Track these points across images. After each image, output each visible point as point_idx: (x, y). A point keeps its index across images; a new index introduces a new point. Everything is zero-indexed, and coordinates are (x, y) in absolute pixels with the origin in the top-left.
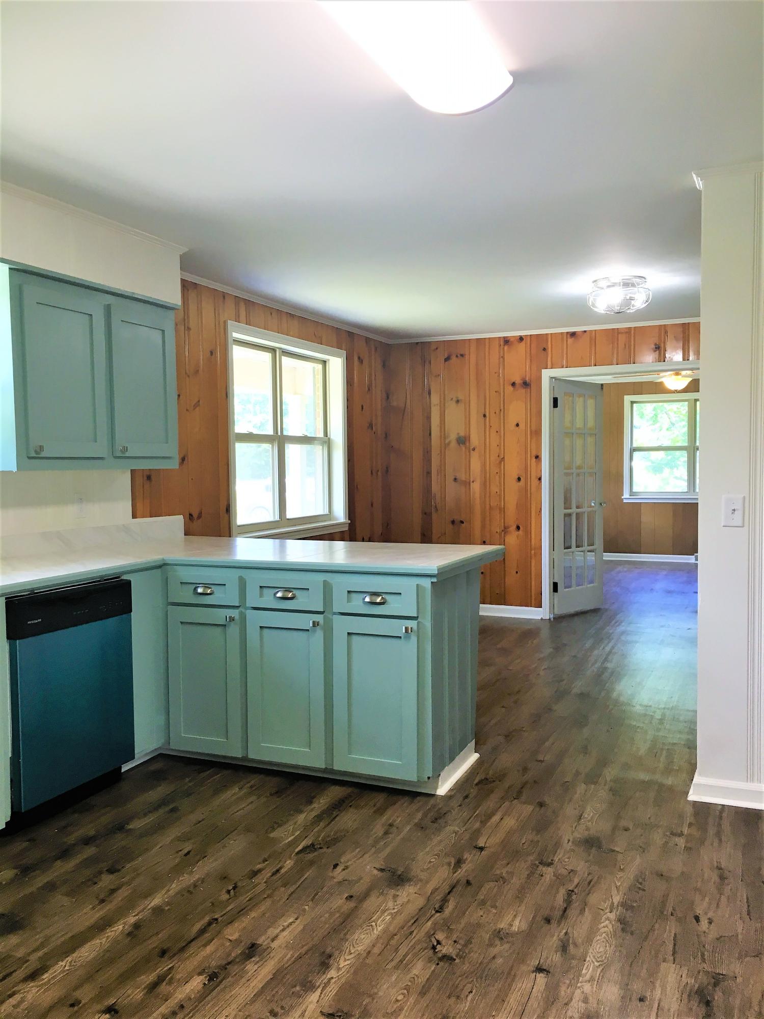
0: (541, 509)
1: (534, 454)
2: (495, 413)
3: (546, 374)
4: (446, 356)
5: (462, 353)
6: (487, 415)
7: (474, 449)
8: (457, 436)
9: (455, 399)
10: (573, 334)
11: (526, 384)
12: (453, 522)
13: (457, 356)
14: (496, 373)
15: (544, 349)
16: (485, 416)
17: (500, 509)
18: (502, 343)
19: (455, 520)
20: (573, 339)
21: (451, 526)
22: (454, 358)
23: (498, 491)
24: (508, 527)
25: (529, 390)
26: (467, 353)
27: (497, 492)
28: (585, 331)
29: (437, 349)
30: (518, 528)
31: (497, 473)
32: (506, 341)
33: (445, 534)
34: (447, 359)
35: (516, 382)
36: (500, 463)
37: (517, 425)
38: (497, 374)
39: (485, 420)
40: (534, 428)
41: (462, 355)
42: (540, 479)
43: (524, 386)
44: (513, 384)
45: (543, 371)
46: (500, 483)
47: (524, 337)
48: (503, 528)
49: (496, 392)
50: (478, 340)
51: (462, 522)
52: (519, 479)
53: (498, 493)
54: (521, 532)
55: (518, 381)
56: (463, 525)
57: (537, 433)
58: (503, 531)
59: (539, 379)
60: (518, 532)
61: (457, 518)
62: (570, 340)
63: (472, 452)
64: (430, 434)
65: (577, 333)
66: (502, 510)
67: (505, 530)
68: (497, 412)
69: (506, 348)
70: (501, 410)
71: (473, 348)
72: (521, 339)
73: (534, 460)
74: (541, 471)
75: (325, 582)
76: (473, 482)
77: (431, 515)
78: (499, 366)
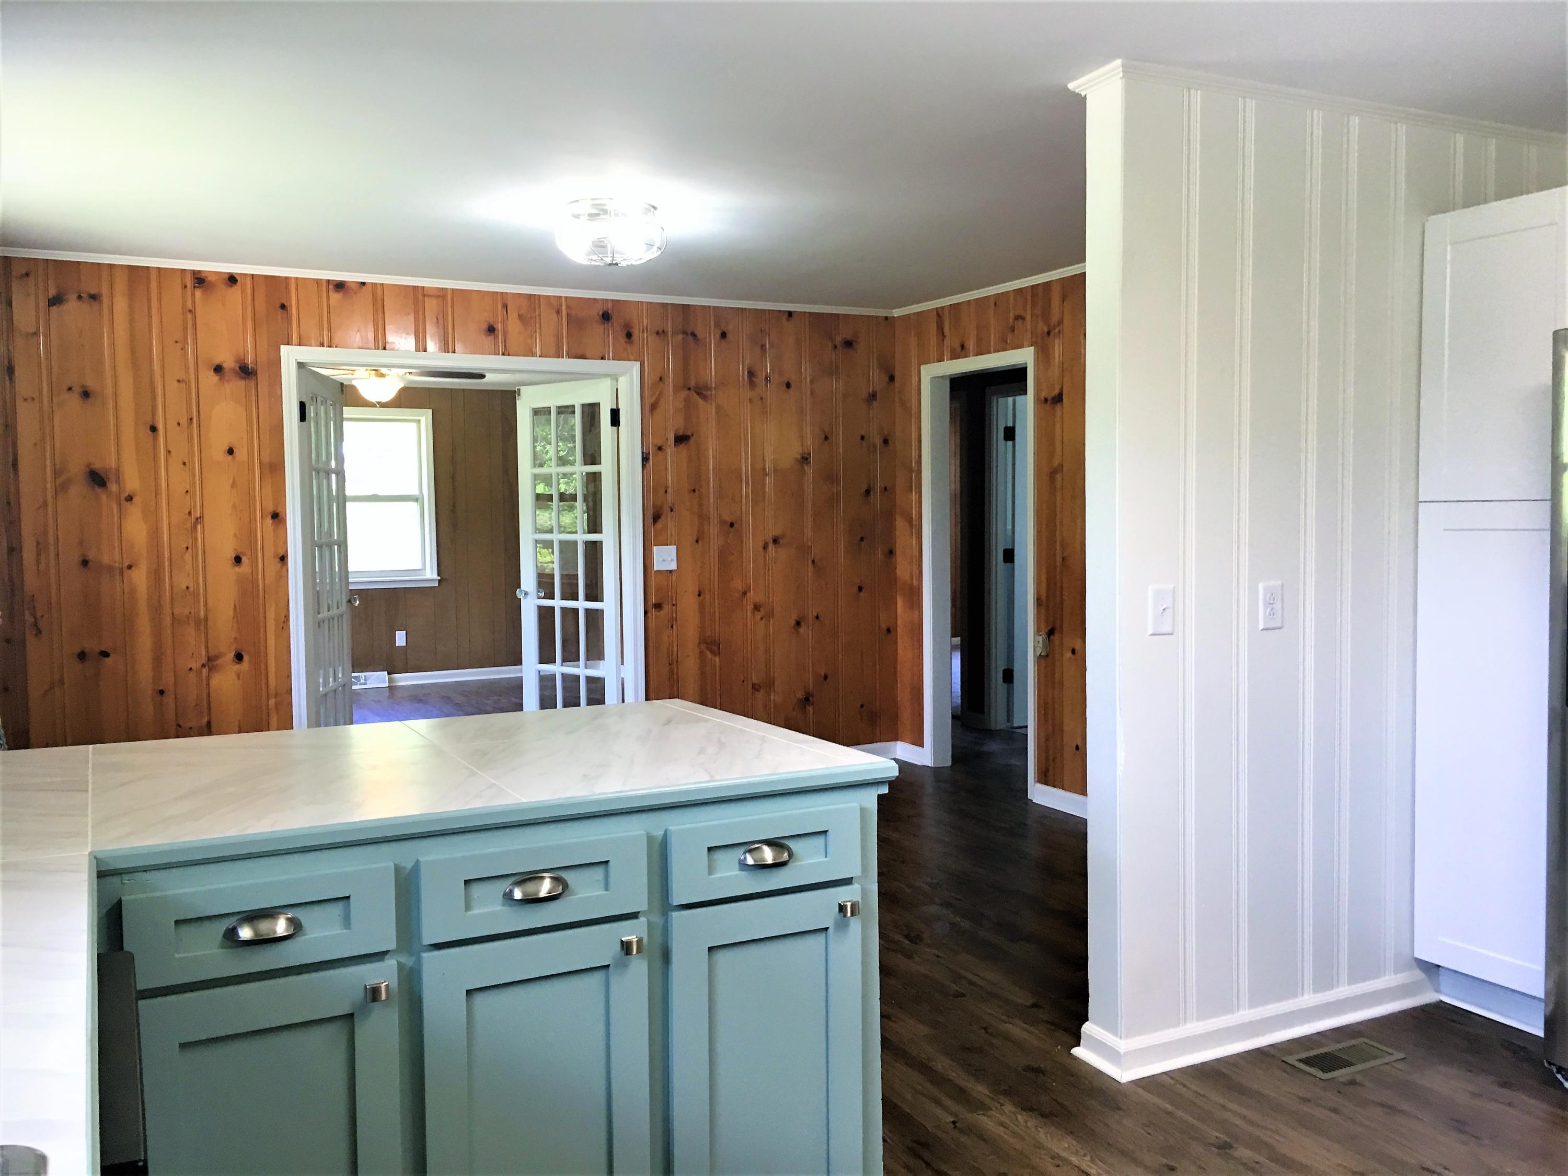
0: (287, 617)
1: (270, 508)
2: (179, 424)
3: (290, 355)
4: (52, 292)
5: (93, 292)
6: (160, 427)
7: (130, 498)
8: (88, 470)
9: (77, 389)
10: (340, 286)
11: (246, 371)
12: (82, 656)
13: (80, 297)
14: (176, 342)
15: (283, 307)
16: (154, 429)
17: (198, 623)
18: (189, 282)
19: (86, 650)
20: (341, 294)
21: (76, 663)
22: (72, 305)
23: (191, 586)
24: (217, 657)
25: (253, 383)
26: (105, 291)
27: (188, 588)
28: (363, 284)
29: (27, 275)
30: (239, 657)
31: (187, 548)
32: (199, 279)
33: (61, 681)
34: (56, 301)
35: (225, 365)
36: (194, 528)
37: (231, 451)
38: (179, 346)
39: (155, 439)
40: (266, 460)
41: (94, 297)
42: (283, 559)
43: (243, 375)
44: (218, 369)
45: (284, 349)
46: (195, 569)
47: (237, 277)
48: (204, 660)
49: (179, 381)
50: (133, 270)
51: (105, 654)
52: (238, 560)
53: (191, 589)
54: (245, 665)
55: (229, 363)
56: (107, 659)
57: (275, 468)
58: (203, 666)
59: (276, 363)
60: (238, 666)
61: (92, 646)
62: (335, 297)
63: (124, 503)
64: (15, 465)
65: (347, 284)
66: (203, 624)
67: (211, 662)
68: (184, 421)
69: (198, 293)
70: (191, 419)
71: (121, 285)
72: (232, 279)
73: (269, 521)
74: (286, 542)
75: (650, 839)
76: (130, 567)
77: (23, 643)
78: (185, 329)
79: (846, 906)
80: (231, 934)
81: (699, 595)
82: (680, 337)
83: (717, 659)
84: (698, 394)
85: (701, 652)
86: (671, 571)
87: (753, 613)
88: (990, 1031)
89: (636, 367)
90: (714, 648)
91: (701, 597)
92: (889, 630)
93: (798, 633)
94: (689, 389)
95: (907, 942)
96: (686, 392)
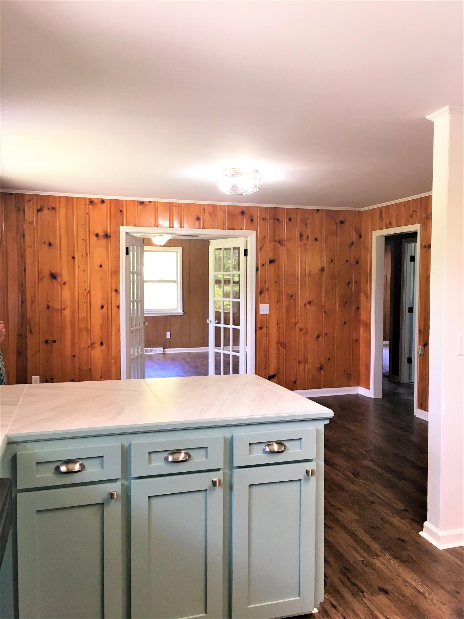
0: (119, 329)
1: (114, 288)
2: (83, 256)
3: (123, 230)
4: (39, 207)
5: (53, 207)
6: (76, 257)
7: (64, 284)
8: (50, 273)
9: (47, 243)
10: (142, 203)
11: (107, 236)
12: (46, 342)
13: (49, 209)
14: (82, 225)
15: (121, 211)
16: (74, 258)
17: (87, 331)
18: (87, 202)
19: (48, 340)
20: (142, 206)
21: (44, 344)
22: (46, 211)
23: (85, 317)
24: (94, 343)
25: (109, 240)
26: (57, 206)
27: (84, 317)
28: (150, 202)
29: (30, 200)
30: (102, 344)
31: (84, 302)
32: (91, 202)
33: (39, 352)
34: (40, 210)
35: (99, 234)
36: (87, 294)
37: (101, 266)
38: (83, 226)
39: (74, 261)
40: (113, 269)
41: (53, 209)
42: (119, 307)
43: (106, 237)
44: (97, 235)
45: (121, 227)
46: (87, 310)
47: (105, 201)
48: (89, 345)
49: (83, 240)
50: (67, 198)
51: (54, 341)
52: (102, 307)
53: (85, 318)
54: (104, 347)
55: (101, 233)
56: (55, 343)
57: (116, 272)
58: (89, 347)
59: (117, 233)
60: (101, 347)
61: (50, 338)
62: (140, 207)
63: (62, 285)
64: (25, 270)
65: (145, 202)
66: (89, 331)
67: (92, 345)
68: (84, 255)
69: (91, 207)
70: (87, 254)
71: (63, 204)
72: (103, 201)
73: (114, 292)
74: (120, 301)
75: (225, 439)
76: (64, 309)
77: (26, 336)
78: (85, 221)
79: (309, 471)
80: (57, 468)
81: (278, 324)
82: (272, 220)
83: (284, 351)
84: (279, 243)
85: (278, 347)
86: (266, 314)
87: (299, 332)
88: (384, 520)
89: (254, 233)
90: (283, 346)
91: (279, 325)
92: (356, 340)
93: (318, 340)
94: (276, 241)
95: (353, 476)
96: (274, 243)
